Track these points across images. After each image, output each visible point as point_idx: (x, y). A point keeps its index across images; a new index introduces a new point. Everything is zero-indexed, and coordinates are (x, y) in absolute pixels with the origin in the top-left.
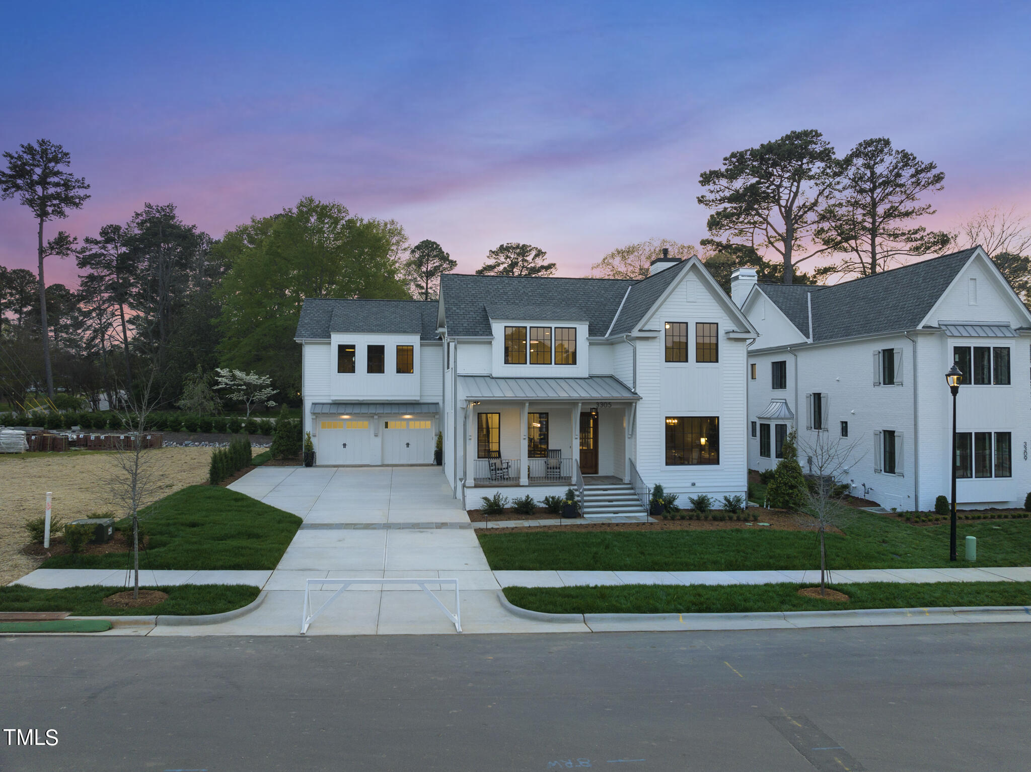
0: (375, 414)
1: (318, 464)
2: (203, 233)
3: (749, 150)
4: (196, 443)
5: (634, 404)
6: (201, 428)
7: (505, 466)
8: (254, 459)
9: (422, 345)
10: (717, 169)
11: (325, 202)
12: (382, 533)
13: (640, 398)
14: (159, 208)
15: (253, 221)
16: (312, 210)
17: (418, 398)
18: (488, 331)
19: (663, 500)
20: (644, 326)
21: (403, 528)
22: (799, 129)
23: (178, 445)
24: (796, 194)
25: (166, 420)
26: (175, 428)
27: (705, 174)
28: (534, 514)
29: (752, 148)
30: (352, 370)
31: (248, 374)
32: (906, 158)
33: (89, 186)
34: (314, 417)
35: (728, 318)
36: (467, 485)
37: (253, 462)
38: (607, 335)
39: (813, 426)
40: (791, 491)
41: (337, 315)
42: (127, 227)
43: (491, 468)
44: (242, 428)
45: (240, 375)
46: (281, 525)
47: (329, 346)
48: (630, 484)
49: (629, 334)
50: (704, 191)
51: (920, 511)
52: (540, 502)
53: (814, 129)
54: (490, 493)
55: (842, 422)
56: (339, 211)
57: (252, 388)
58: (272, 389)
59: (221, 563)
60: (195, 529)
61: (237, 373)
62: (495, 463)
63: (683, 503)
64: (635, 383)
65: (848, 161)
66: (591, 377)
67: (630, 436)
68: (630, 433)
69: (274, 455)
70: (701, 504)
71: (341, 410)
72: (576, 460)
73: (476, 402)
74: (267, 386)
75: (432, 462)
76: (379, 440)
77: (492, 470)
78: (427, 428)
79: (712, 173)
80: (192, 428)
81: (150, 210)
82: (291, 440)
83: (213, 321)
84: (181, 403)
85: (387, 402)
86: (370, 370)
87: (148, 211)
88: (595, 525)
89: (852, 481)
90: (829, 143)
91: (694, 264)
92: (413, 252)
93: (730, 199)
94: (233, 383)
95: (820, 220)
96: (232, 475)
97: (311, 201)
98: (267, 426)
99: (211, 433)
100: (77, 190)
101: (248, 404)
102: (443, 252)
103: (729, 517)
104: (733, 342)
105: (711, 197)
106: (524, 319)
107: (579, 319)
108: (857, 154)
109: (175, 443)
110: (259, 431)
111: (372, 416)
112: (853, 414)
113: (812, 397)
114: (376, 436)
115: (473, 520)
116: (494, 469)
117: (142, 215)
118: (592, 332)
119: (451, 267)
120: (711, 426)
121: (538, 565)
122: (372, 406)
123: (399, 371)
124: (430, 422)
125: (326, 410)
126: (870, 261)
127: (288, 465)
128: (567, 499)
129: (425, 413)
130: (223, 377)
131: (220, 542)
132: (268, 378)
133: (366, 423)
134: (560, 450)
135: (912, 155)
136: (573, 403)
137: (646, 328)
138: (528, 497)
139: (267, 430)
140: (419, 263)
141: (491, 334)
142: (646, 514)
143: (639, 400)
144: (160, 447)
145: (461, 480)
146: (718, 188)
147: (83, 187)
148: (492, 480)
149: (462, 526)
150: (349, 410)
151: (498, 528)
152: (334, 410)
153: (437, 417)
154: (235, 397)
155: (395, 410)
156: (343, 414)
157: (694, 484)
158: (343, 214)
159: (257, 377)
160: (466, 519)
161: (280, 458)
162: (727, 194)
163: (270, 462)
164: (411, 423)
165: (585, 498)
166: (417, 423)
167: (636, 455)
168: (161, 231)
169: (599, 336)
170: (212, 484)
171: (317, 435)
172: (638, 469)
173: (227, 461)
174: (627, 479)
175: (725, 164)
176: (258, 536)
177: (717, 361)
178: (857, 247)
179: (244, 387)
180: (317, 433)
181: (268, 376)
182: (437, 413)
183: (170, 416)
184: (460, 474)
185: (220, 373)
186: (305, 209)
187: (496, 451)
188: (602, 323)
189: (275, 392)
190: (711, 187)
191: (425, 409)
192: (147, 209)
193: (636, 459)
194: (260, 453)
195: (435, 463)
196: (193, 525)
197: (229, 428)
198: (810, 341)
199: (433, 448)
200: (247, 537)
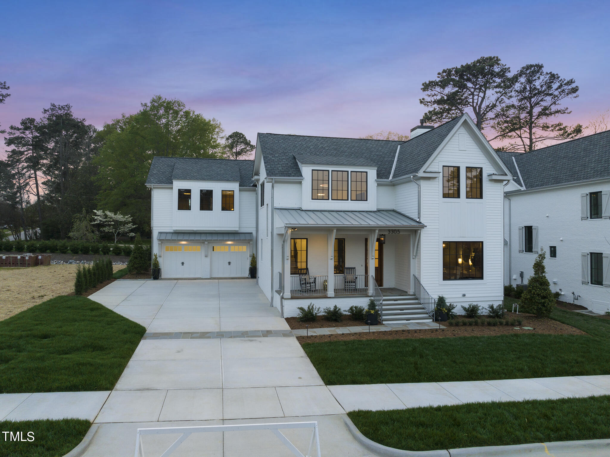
0: (206, 240)
1: (162, 277)
2: (91, 125)
3: (454, 68)
4: (77, 262)
5: (419, 231)
6: (81, 251)
7: (312, 280)
8: (115, 274)
9: (240, 190)
10: (434, 80)
11: (169, 99)
12: (216, 342)
13: (424, 226)
14: (60, 107)
15: (123, 117)
16: (161, 105)
17: (237, 229)
18: (299, 173)
19: (446, 309)
20: (426, 169)
21: (235, 337)
22: (486, 56)
23: (65, 263)
24: (483, 98)
25: (57, 246)
26: (63, 251)
27: (425, 83)
28: (341, 321)
29: (456, 67)
30: (188, 208)
31: (115, 214)
32: (553, 77)
33: (9, 88)
34: (160, 242)
35: (489, 164)
36: (285, 297)
37: (114, 276)
38: (391, 178)
39: (524, 250)
40: (543, 301)
41: (177, 168)
42: (41, 121)
43: (302, 282)
44: (110, 251)
45: (110, 214)
46: (125, 336)
47: (171, 190)
48: (414, 295)
49: (416, 174)
50: (424, 95)
52: (345, 311)
53: (496, 56)
54: (305, 304)
55: (551, 247)
56: (179, 105)
57: (118, 224)
58: (132, 225)
59: (57, 384)
60: (45, 341)
61: (108, 213)
62: (305, 279)
63: (458, 311)
64: (419, 214)
65: (515, 79)
66: (379, 211)
67: (414, 257)
68: (415, 255)
69: (130, 271)
70: (472, 312)
71: (180, 237)
72: (372, 276)
73: (294, 228)
74: (129, 222)
75: (247, 276)
76: (208, 259)
77: (303, 284)
78: (243, 251)
79: (431, 82)
80: (75, 251)
81: (54, 108)
82: (143, 259)
83: (93, 178)
84: (71, 234)
85: (214, 232)
86: (202, 208)
87: (53, 108)
88: (397, 331)
89: (560, 290)
90: (505, 65)
91: (465, 121)
92: (227, 139)
93: (439, 102)
94: (105, 220)
95: (496, 117)
96: (94, 287)
97: (160, 98)
98: (128, 250)
99: (89, 254)
101: (115, 235)
102: (247, 140)
103: (500, 322)
104: (493, 182)
105: (428, 99)
106: (326, 165)
107: (368, 166)
108: (521, 74)
109: (62, 262)
110: (123, 253)
111: (203, 242)
112: (562, 240)
113: (524, 229)
114: (206, 256)
115: (292, 328)
116: (304, 283)
117: (48, 111)
118: (379, 175)
119: (252, 149)
120: (477, 249)
121: (368, 378)
122: (203, 235)
123: (223, 209)
124: (246, 247)
125: (169, 237)
126: (528, 143)
127: (140, 278)
128: (369, 309)
129: (243, 240)
130: (98, 216)
131: (65, 356)
132: (129, 217)
133: (199, 247)
134: (355, 268)
135: (557, 75)
136: (371, 230)
137: (429, 170)
138: (336, 307)
139: (128, 253)
140: (231, 147)
141: (301, 175)
142: (432, 320)
143: (423, 227)
144: (49, 264)
145: (278, 292)
146: (433, 93)
147: (5, 88)
148: (303, 292)
149: (285, 334)
150: (186, 237)
151: (317, 336)
152: (175, 237)
153: (251, 243)
154: (106, 229)
155: (220, 237)
156: (182, 240)
157: (464, 295)
158: (182, 108)
159: (122, 216)
160: (286, 327)
161: (135, 273)
162: (439, 97)
163: (127, 276)
164: (232, 247)
165: (384, 307)
166: (237, 247)
167: (420, 272)
168: (61, 122)
169: (385, 179)
170: (77, 294)
171: (162, 256)
172: (422, 283)
173: (90, 276)
174: (411, 291)
175: (439, 77)
176: (101, 349)
177: (481, 197)
178: (521, 134)
179: (113, 223)
180: (162, 255)
181: (130, 215)
182: (251, 240)
183: (60, 243)
184: (276, 287)
185: (96, 213)
186: (156, 104)
187: (305, 269)
188: (385, 170)
189: (134, 226)
190: (429, 92)
191: (242, 237)
192: (52, 107)
193: (420, 275)
194: (121, 269)
195: (250, 276)
196: (45, 337)
197: (102, 251)
198: (523, 188)
199: (248, 266)
200: (92, 349)
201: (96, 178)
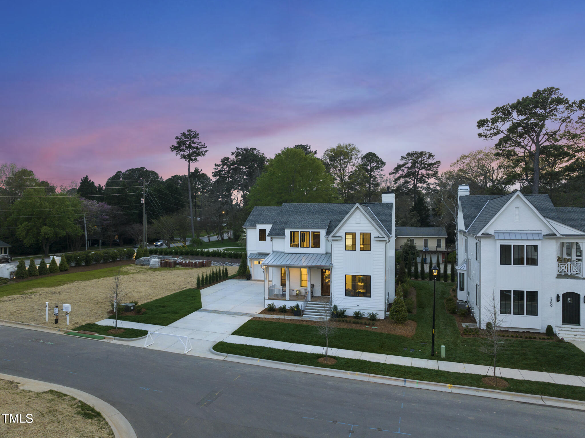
1: (252, 279)
13: (332, 267)
18: (284, 234)
20: (335, 234)
30: (265, 240)
33: (206, 147)
34: (251, 259)
35: (376, 230)
36: (265, 298)
41: (263, 215)
47: (256, 229)
51: (481, 328)
52: (289, 308)
66: (326, 254)
70: (358, 315)
71: (261, 257)
81: (239, 150)
89: (474, 308)
91: (357, 207)
92: (362, 159)
100: (202, 149)
103: (369, 322)
104: (378, 241)
106: (298, 228)
107: (321, 228)
117: (236, 153)
120: (367, 280)
125: (255, 256)
127: (242, 279)
134: (314, 285)
137: (337, 235)
138: (285, 305)
142: (330, 317)
147: (205, 147)
149: (251, 316)
152: (258, 256)
157: (358, 306)
170: (197, 288)
177: (370, 250)
180: (252, 266)
201: (248, 207)
